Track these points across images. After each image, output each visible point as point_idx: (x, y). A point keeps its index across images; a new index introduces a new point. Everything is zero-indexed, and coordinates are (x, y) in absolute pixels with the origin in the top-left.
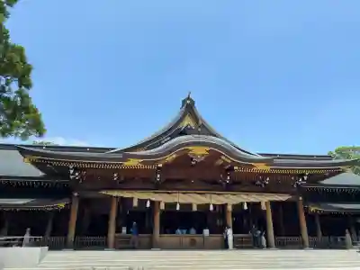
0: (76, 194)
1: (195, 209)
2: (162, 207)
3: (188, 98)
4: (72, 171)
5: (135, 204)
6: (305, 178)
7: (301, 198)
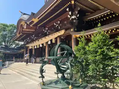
7: (72, 30)
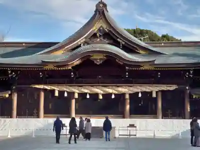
0: (14, 87)
1: (101, 97)
2: (76, 96)
3: (101, 2)
4: (10, 72)
5: (57, 94)
6: (191, 72)
7: (187, 88)
